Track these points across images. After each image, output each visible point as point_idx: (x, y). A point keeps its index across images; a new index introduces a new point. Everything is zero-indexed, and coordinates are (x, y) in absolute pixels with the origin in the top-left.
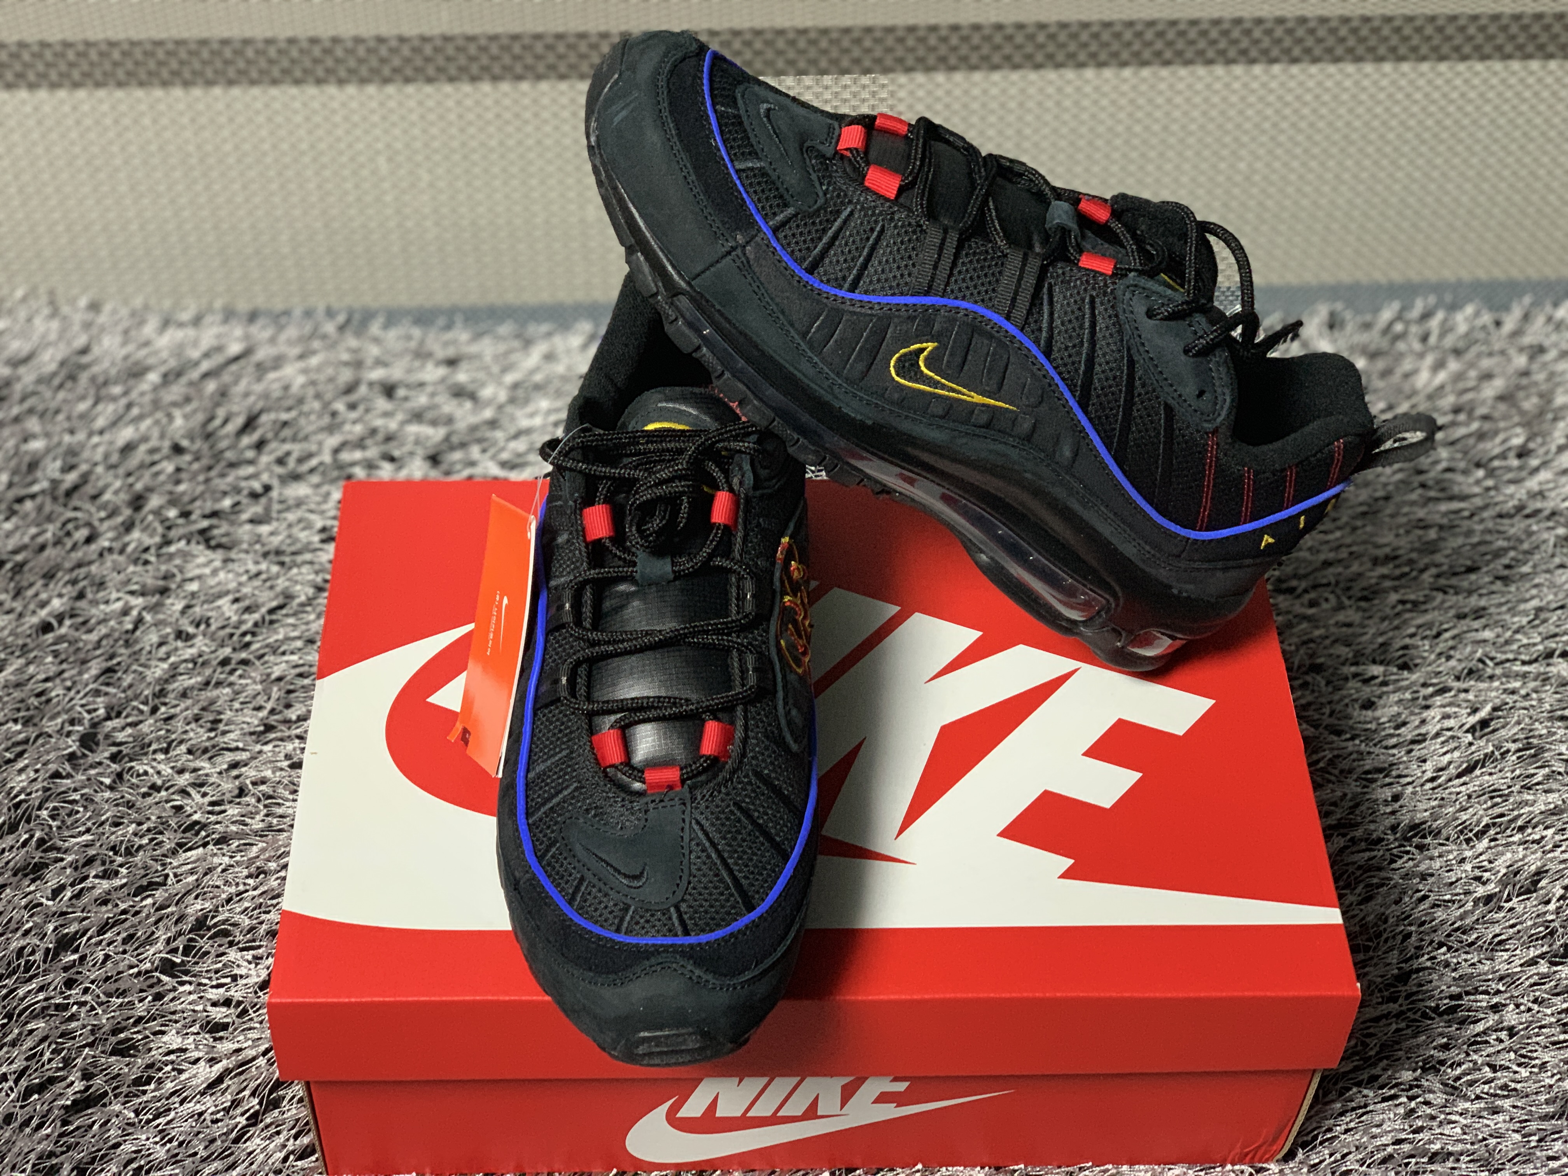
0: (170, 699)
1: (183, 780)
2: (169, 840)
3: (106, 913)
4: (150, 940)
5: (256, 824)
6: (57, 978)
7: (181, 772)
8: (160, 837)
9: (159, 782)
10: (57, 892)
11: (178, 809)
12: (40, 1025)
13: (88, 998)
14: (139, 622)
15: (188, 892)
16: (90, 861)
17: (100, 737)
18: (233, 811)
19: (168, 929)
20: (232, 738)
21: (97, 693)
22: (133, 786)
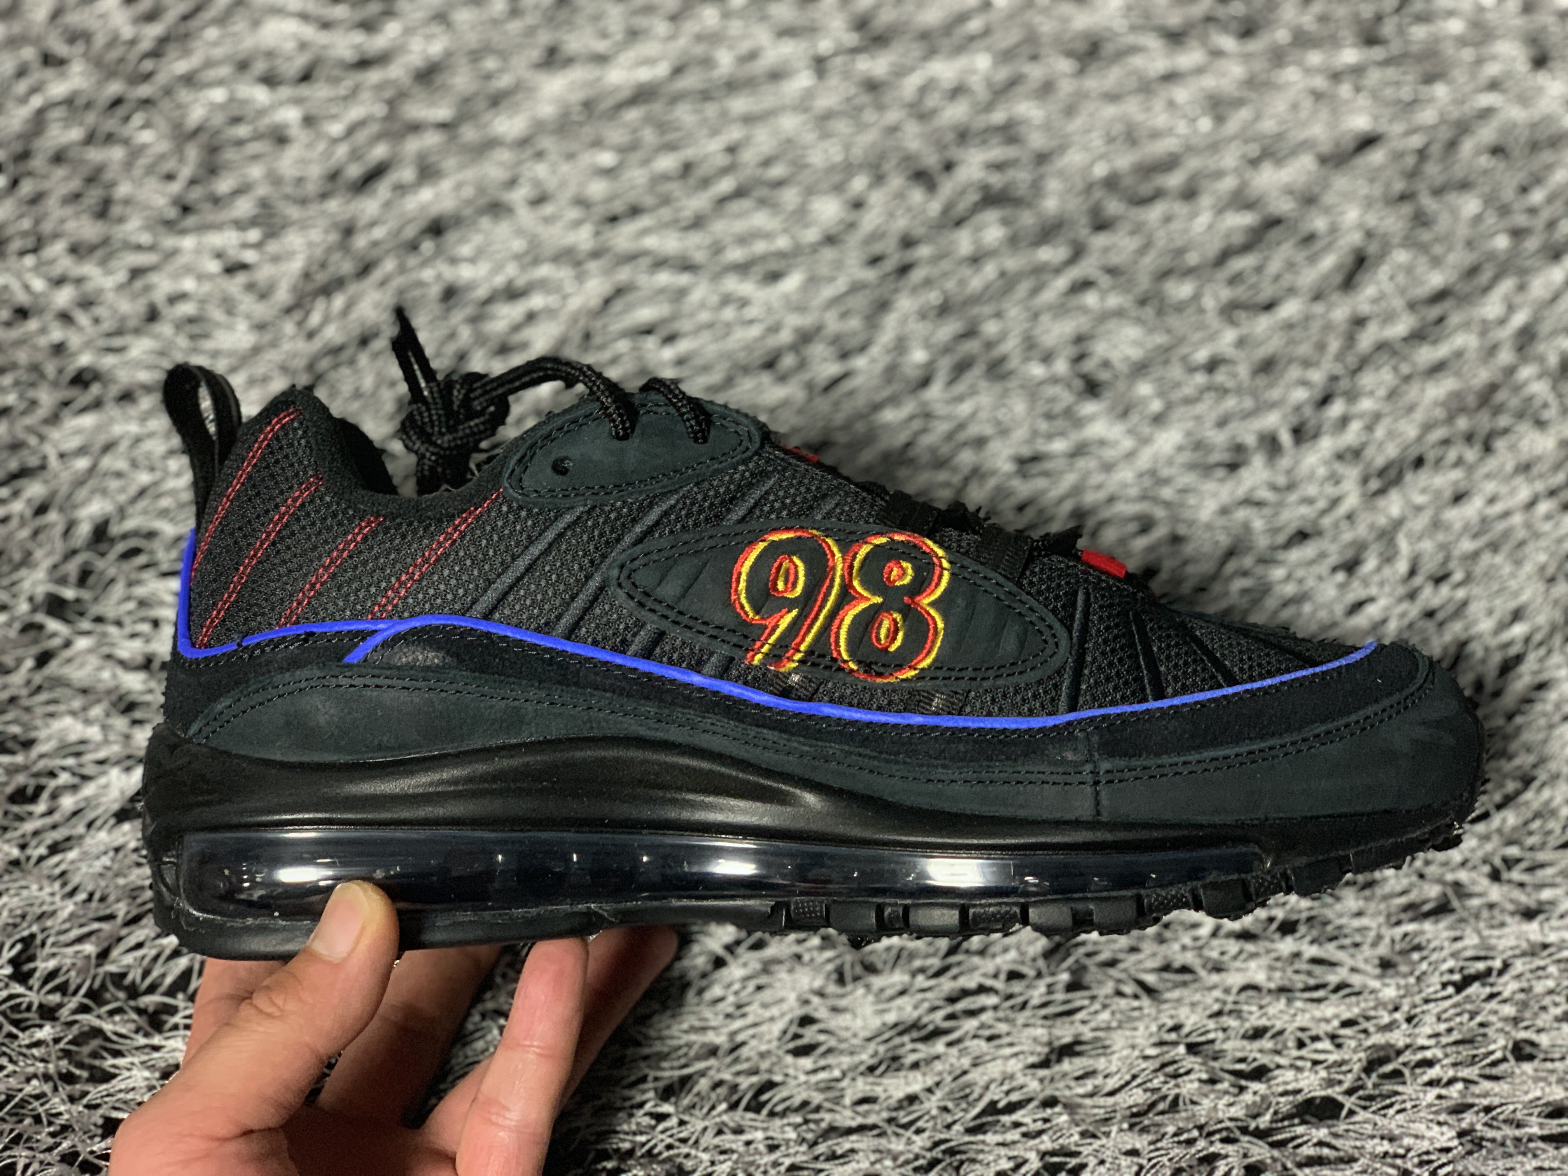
1: (64, 297)
7: (59, 282)
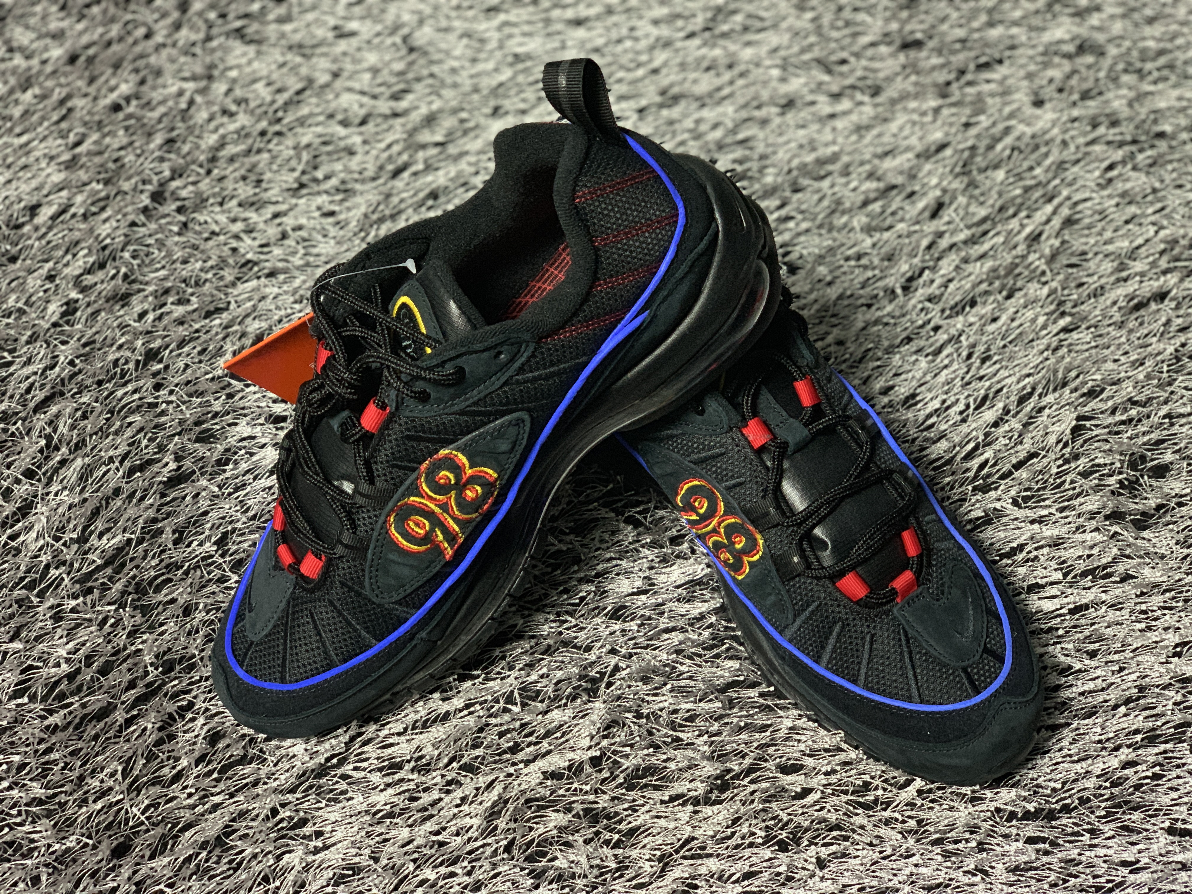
0: (222, 163)
1: (236, 228)
2: (229, 275)
3: (182, 331)
4: (219, 352)
5: (297, 261)
6: (148, 383)
8: (222, 273)
9: (217, 229)
10: (142, 315)
11: (234, 250)
12: (137, 418)
13: (173, 398)
14: (191, 103)
15: (247, 316)
16: (167, 292)
17: (167, 194)
18: (277, 251)
19: (233, 344)
20: (273, 194)
21: (162, 159)
22: (196, 233)
